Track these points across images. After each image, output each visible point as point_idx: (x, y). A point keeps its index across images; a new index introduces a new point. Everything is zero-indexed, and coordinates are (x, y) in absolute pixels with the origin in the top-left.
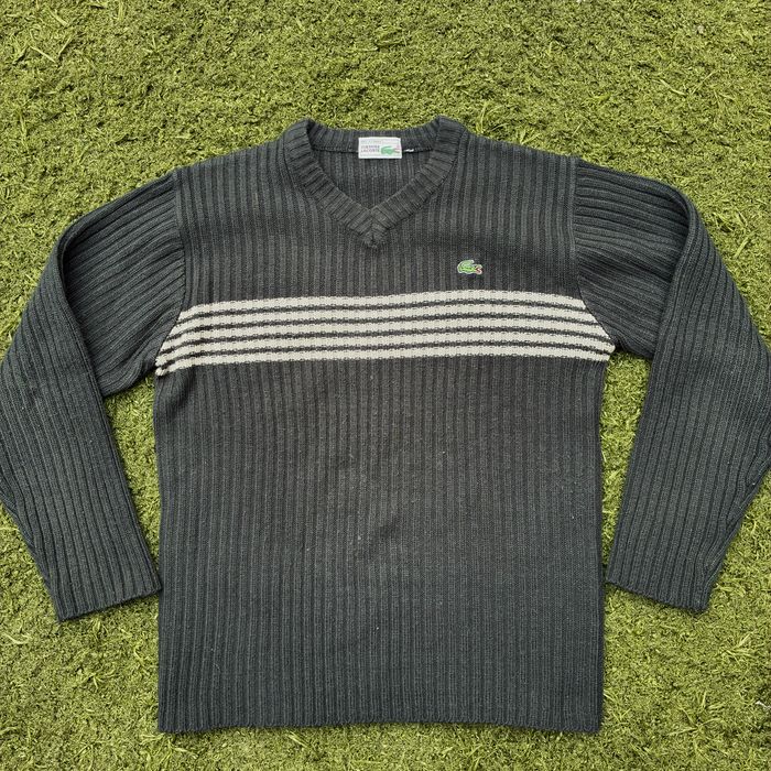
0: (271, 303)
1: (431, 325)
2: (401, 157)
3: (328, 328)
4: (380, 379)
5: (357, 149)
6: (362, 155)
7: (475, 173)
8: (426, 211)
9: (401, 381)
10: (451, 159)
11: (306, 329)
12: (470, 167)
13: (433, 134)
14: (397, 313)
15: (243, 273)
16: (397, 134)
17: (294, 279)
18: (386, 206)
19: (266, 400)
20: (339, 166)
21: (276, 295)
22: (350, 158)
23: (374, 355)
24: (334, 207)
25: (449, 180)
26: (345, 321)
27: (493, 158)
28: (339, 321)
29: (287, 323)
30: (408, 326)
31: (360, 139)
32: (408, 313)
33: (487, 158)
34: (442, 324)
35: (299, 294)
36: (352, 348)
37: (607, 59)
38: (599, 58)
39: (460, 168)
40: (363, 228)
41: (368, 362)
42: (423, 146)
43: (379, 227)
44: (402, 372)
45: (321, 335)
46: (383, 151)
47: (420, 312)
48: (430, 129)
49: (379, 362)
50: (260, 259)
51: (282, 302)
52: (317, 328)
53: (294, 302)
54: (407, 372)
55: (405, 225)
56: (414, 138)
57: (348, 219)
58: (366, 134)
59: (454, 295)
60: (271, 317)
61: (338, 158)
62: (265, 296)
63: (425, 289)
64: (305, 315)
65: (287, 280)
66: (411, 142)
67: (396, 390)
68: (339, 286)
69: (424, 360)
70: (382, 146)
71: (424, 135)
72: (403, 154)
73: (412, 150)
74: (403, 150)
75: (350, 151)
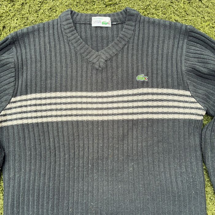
0: (53, 94)
1: (126, 105)
2: (110, 26)
3: (79, 106)
4: (103, 130)
5: (91, 22)
6: (94, 25)
7: (144, 34)
8: (123, 53)
9: (113, 131)
10: (133, 28)
11: (69, 106)
12: (141, 32)
13: (125, 15)
14: (110, 100)
15: (41, 80)
16: (109, 16)
17: (64, 84)
18: (105, 51)
19: (51, 140)
20: (83, 30)
21: (56, 91)
22: (88, 26)
23: (100, 118)
24: (82, 51)
25: (132, 39)
26: (87, 103)
27: (151, 27)
28: (84, 103)
29: (61, 104)
30: (115, 105)
31: (93, 18)
32: (115, 99)
33: (149, 27)
34: (130, 104)
35: (66, 91)
36: (90, 115)
37: (207, 7)
38: (204, 7)
39: (137, 33)
40: (95, 61)
41: (98, 121)
42: (121, 21)
43: (102, 60)
44: (113, 126)
45: (76, 109)
46: (103, 23)
47: (120, 99)
48: (123, 13)
49: (103, 122)
50: (49, 74)
51: (58, 94)
52: (74, 106)
53: (64, 94)
54: (115, 126)
55: (114, 58)
56: (116, 17)
57: (88, 57)
58: (95, 16)
59: (136, 91)
60: (53, 101)
61: (83, 26)
62: (51, 91)
63: (122, 89)
64: (69, 100)
65: (61, 84)
66: (115, 19)
67: (111, 135)
68: (84, 87)
69: (123, 121)
70: (102, 21)
71: (121, 16)
72: (112, 25)
73: (116, 23)
74: (111, 23)
75: (88, 23)
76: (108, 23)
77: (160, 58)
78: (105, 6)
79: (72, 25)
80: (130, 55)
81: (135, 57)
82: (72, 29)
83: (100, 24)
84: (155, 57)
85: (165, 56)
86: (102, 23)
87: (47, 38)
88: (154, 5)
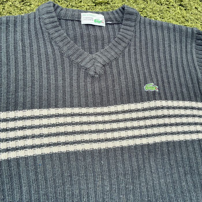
0: (28, 113)
1: (135, 124)
2: (104, 26)
3: (70, 129)
5: (80, 18)
6: (84, 22)
7: (146, 37)
10: (133, 29)
11: (54, 130)
12: (143, 33)
13: (121, 15)
14: (114, 117)
15: (8, 92)
16: (103, 14)
17: (45, 97)
18: (101, 53)
20: (70, 27)
21: (32, 107)
22: (77, 23)
23: (103, 146)
24: (70, 52)
25: (133, 40)
26: (81, 124)
28: (77, 124)
29: (40, 127)
30: (122, 125)
31: (82, 14)
32: (121, 117)
33: (151, 29)
34: (142, 123)
35: (48, 106)
36: (87, 142)
39: (138, 35)
40: (89, 66)
41: (100, 150)
42: (116, 21)
43: (99, 64)
45: (66, 134)
47: (127, 116)
48: (119, 12)
49: (107, 150)
50: (21, 83)
51: (36, 112)
52: (62, 129)
53: (44, 112)
54: (126, 156)
55: (114, 63)
56: (111, 16)
57: (79, 60)
58: (86, 11)
59: (146, 105)
60: (28, 123)
61: (70, 23)
62: (24, 108)
63: (129, 102)
64: (53, 121)
65: (40, 97)
66: (110, 18)
68: (75, 101)
70: (94, 18)
71: (116, 15)
72: (106, 24)
73: (111, 23)
74: (106, 22)
75: (76, 19)
76: (101, 22)
77: (169, 64)
78: (95, 4)
79: (56, 19)
80: (133, 60)
81: (139, 63)
82: (55, 24)
83: (91, 21)
84: (163, 62)
85: (174, 62)
86: (94, 20)
87: (19, 34)
88: (151, 8)
